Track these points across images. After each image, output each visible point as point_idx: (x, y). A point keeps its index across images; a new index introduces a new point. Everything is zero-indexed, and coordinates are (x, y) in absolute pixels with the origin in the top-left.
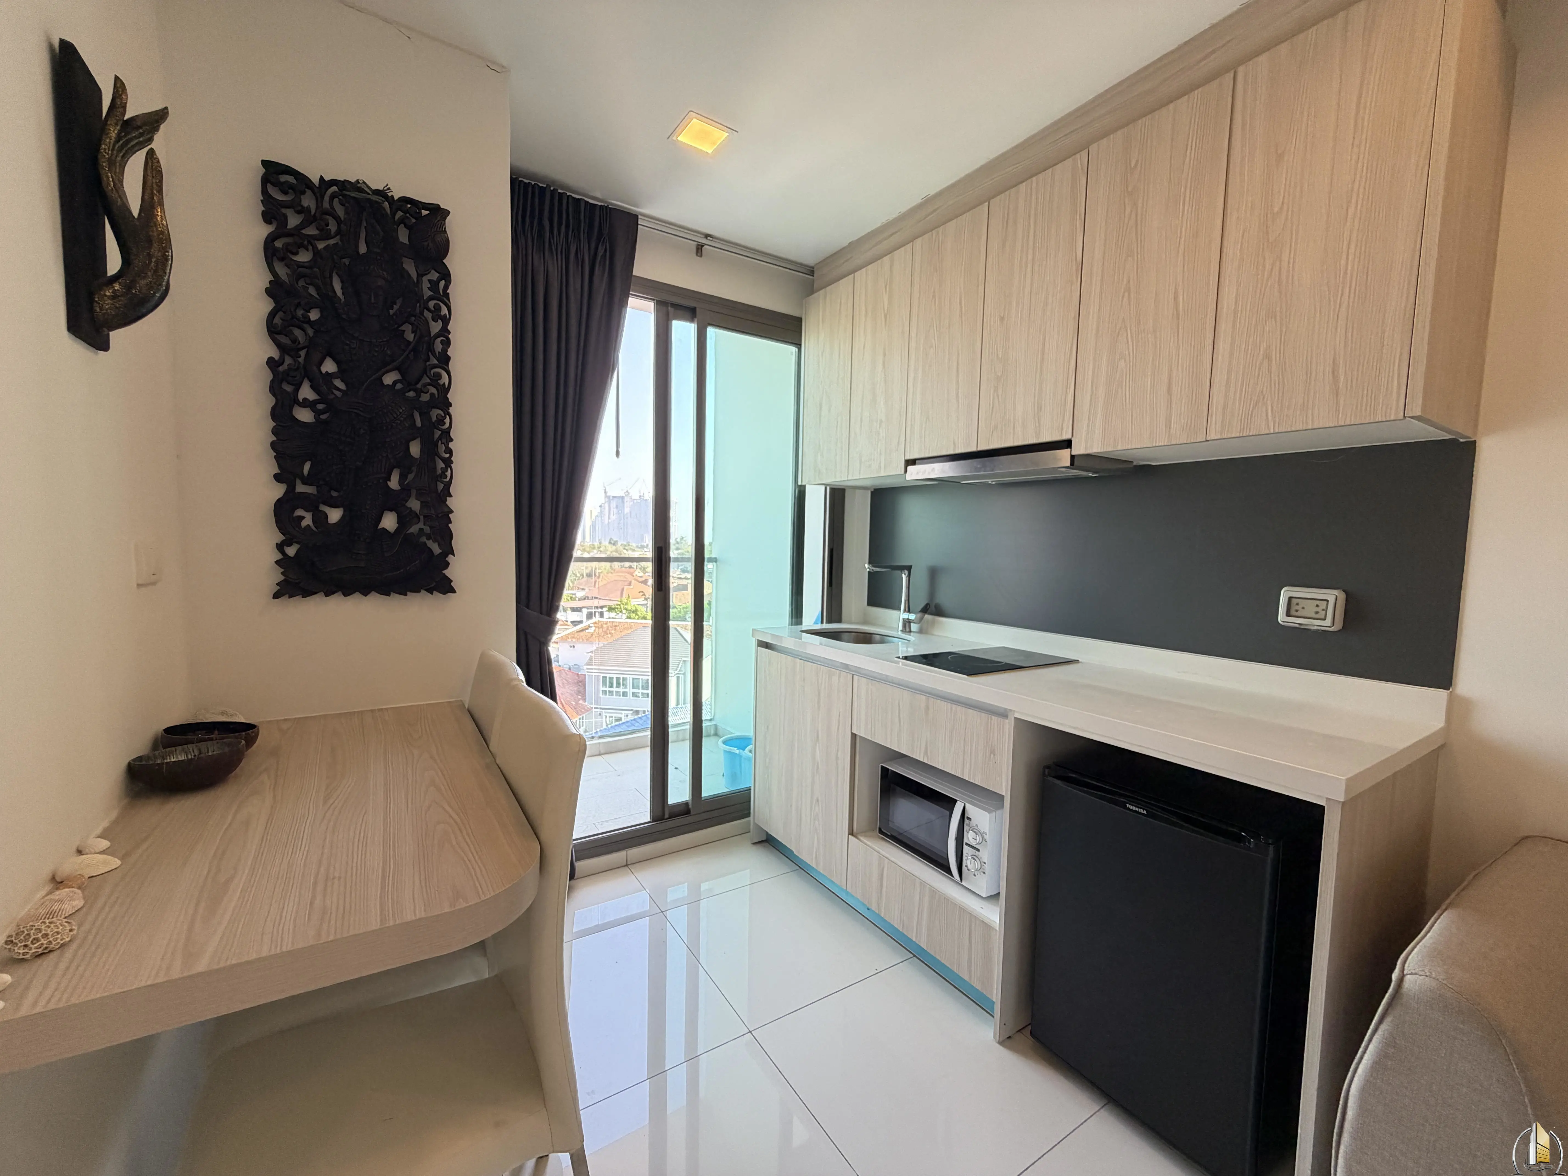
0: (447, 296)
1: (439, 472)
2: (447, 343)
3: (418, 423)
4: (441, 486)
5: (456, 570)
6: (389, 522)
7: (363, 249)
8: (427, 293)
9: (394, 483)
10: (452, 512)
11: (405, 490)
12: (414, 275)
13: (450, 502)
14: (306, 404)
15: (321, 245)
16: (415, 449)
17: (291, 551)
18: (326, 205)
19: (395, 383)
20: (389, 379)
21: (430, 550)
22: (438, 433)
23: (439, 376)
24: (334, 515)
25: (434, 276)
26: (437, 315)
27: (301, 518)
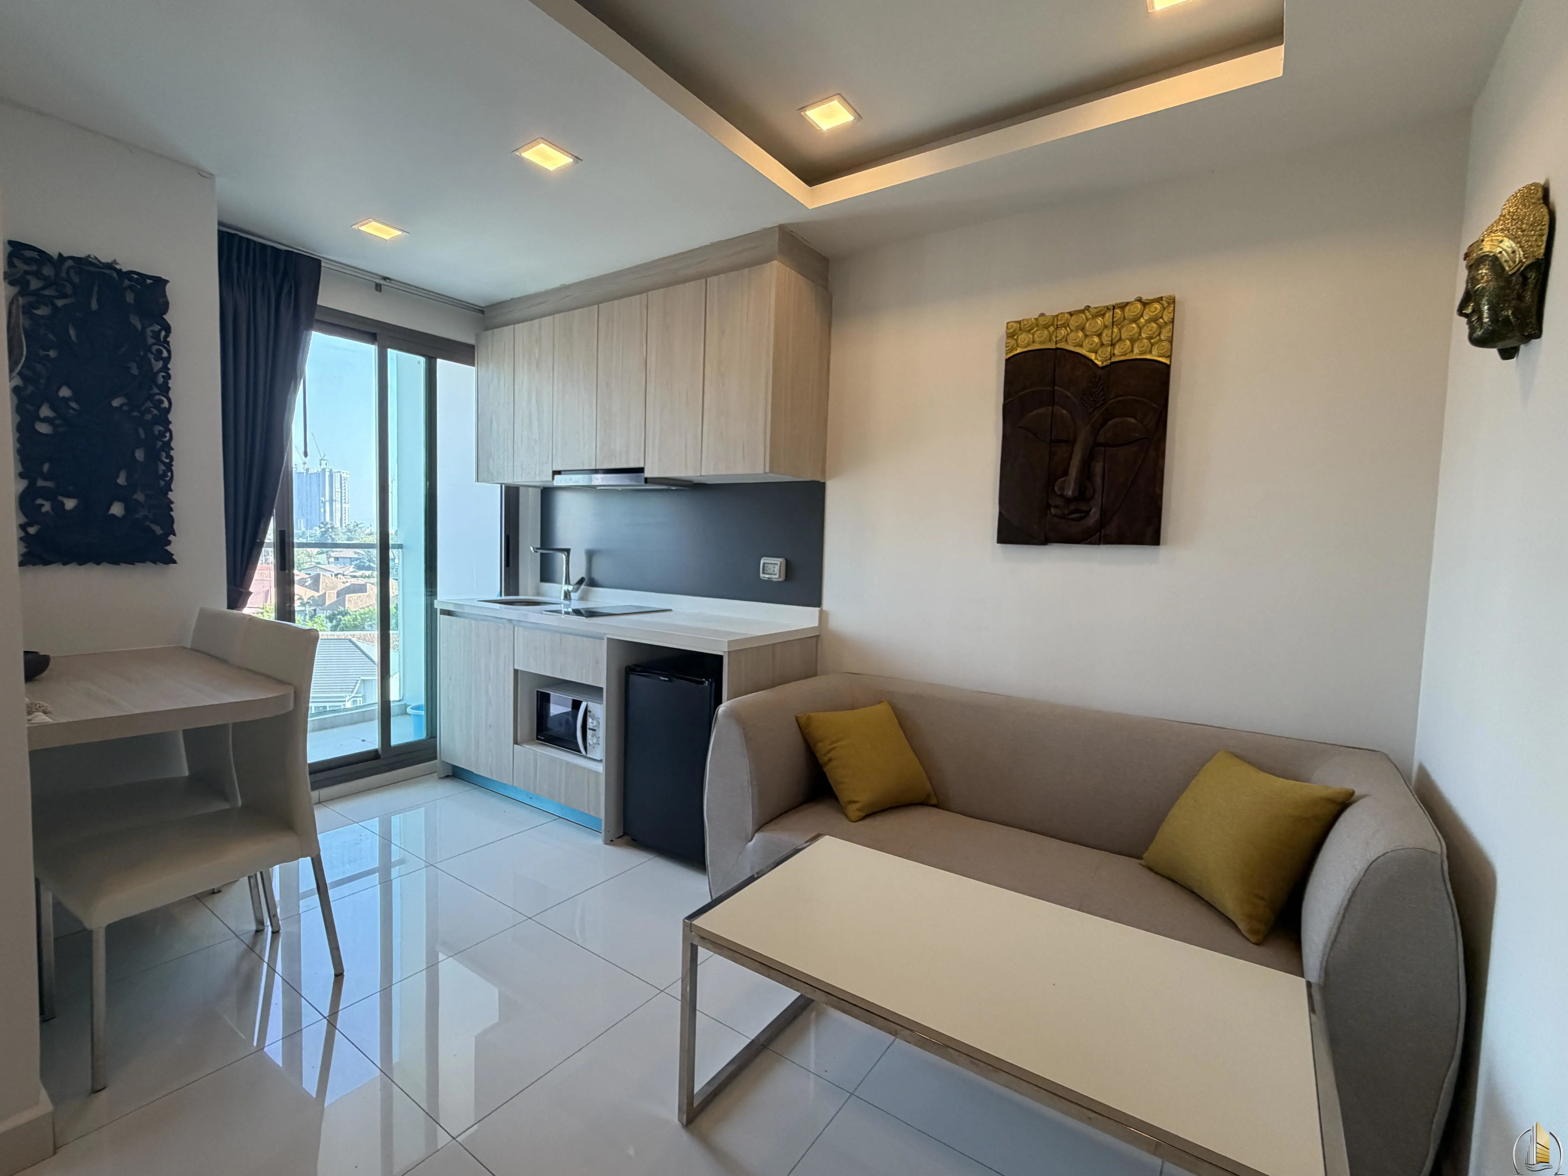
0: (168, 343)
1: (161, 472)
2: (168, 377)
3: (143, 436)
4: (162, 483)
5: (176, 547)
7: (94, 305)
8: (151, 341)
9: (121, 480)
10: (172, 503)
11: (132, 486)
12: (139, 327)
13: (171, 495)
14: (46, 420)
15: (60, 303)
16: (140, 455)
17: (32, 530)
18: (63, 275)
19: (122, 405)
20: (116, 403)
21: (154, 531)
22: (159, 444)
23: (162, 402)
24: (70, 504)
25: (156, 327)
26: (158, 356)
27: (42, 505)
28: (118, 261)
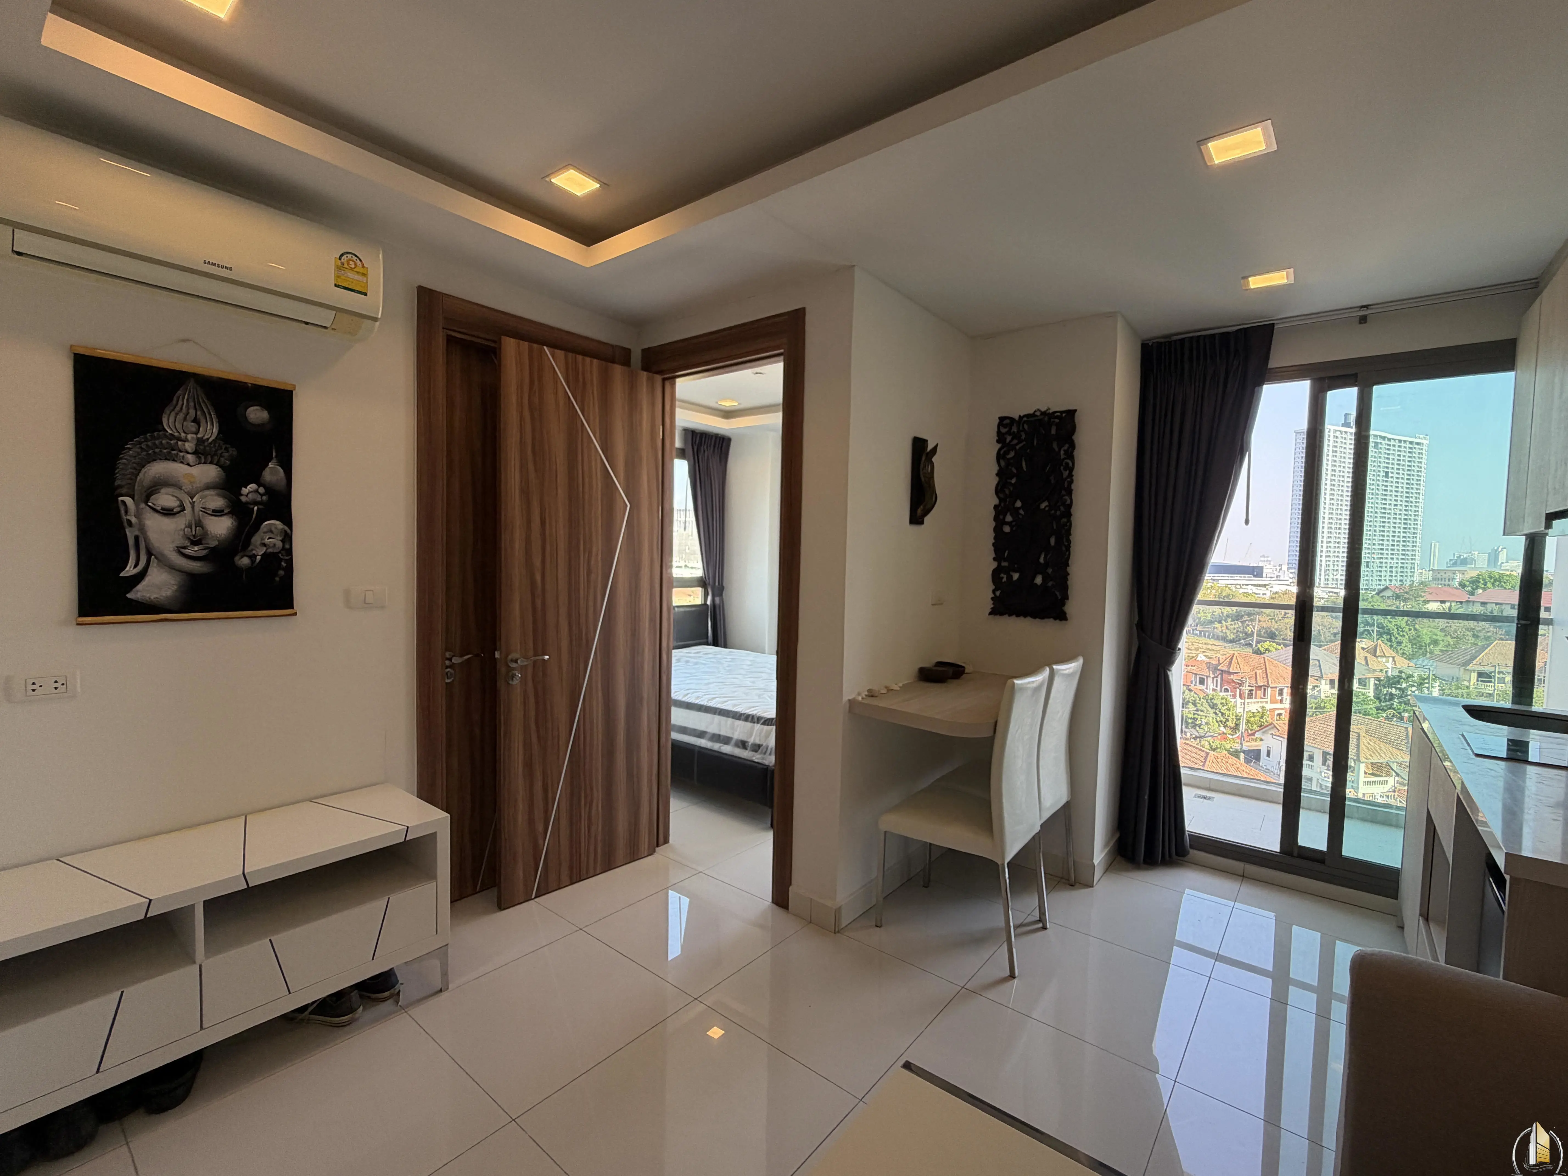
0: (1073, 456)
1: (1064, 552)
2: (1072, 482)
3: (1055, 527)
4: (1064, 560)
5: (1071, 608)
6: (1039, 580)
7: (1035, 442)
8: (1063, 457)
9: (1042, 560)
10: (1069, 574)
11: (1047, 563)
12: (1057, 449)
13: (1068, 569)
14: (1008, 523)
15: (1018, 447)
16: (1053, 541)
17: (998, 593)
18: (1021, 428)
19: (1046, 507)
20: (1043, 506)
21: (1058, 596)
22: (1064, 531)
23: (1067, 500)
24: (1016, 576)
25: (1066, 447)
26: (1067, 467)
27: (1003, 578)
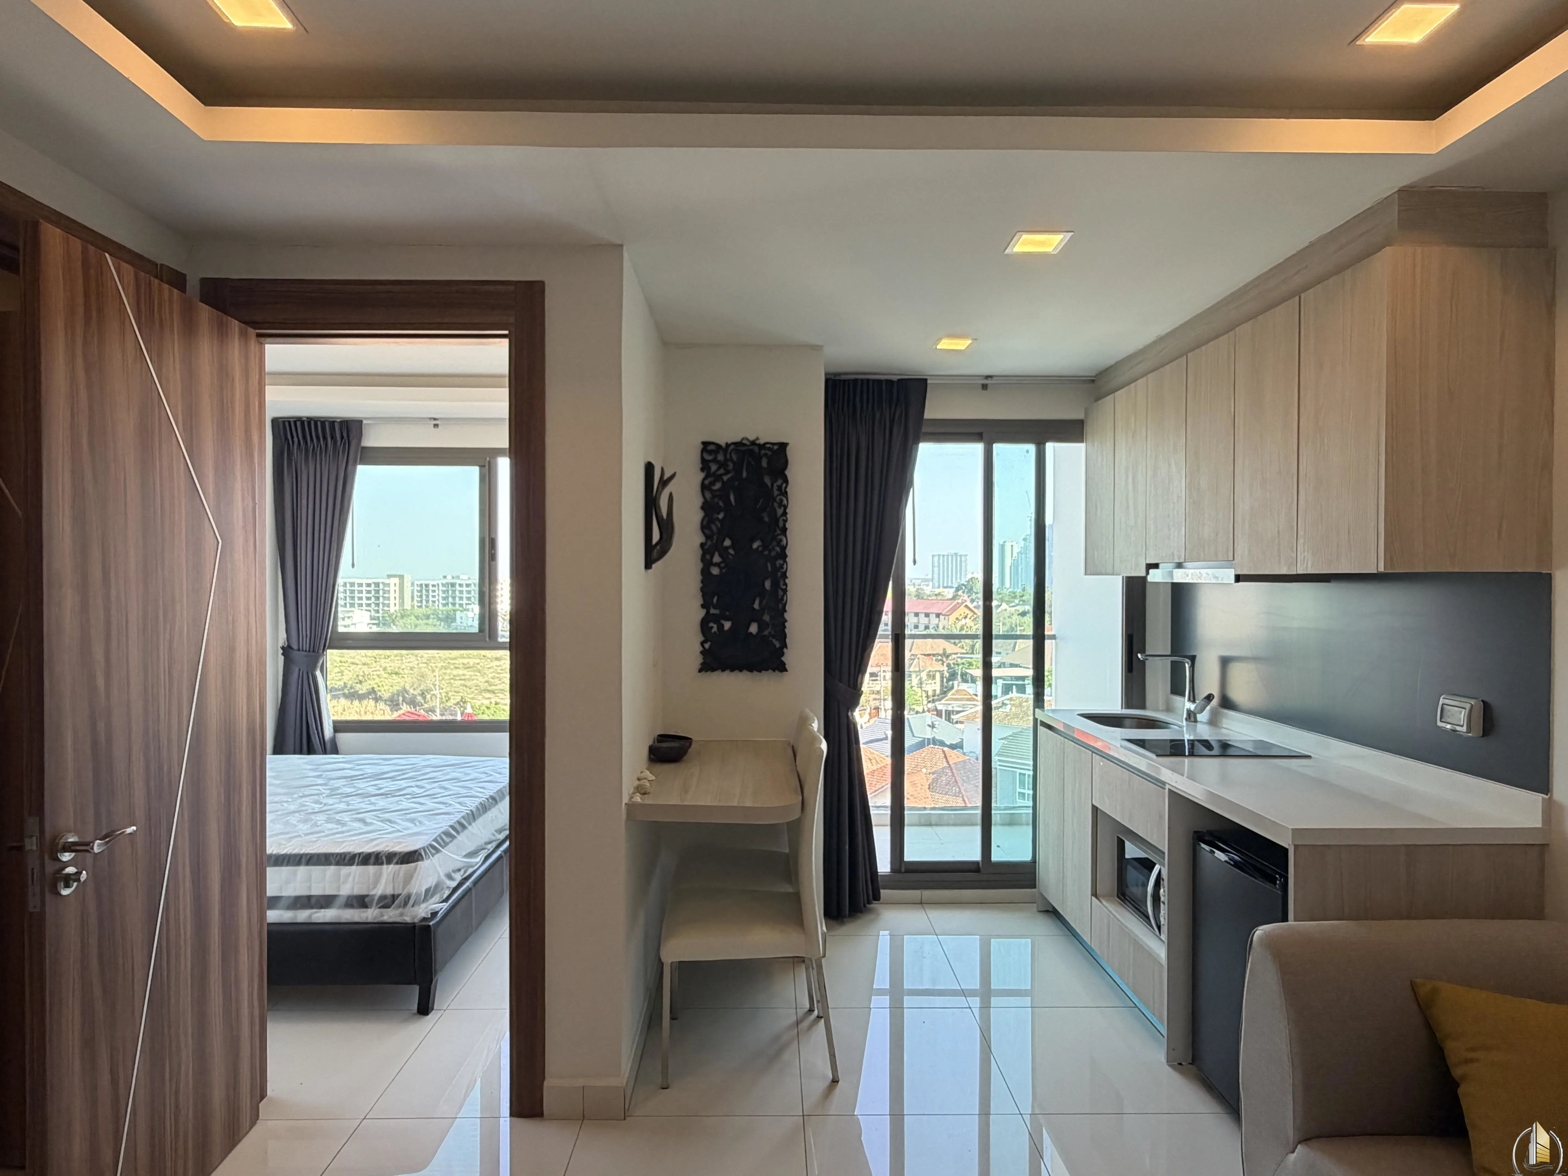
0: (786, 492)
1: (780, 597)
2: (785, 521)
3: (770, 569)
6: (754, 629)
7: (745, 474)
8: (776, 493)
9: (756, 606)
11: (762, 610)
12: (769, 484)
13: (786, 616)
14: (716, 564)
15: (725, 478)
16: (768, 584)
17: (707, 646)
18: (728, 457)
21: (775, 645)
23: (781, 540)
24: (727, 625)
25: (779, 482)
27: (712, 627)
28: (760, 437)
